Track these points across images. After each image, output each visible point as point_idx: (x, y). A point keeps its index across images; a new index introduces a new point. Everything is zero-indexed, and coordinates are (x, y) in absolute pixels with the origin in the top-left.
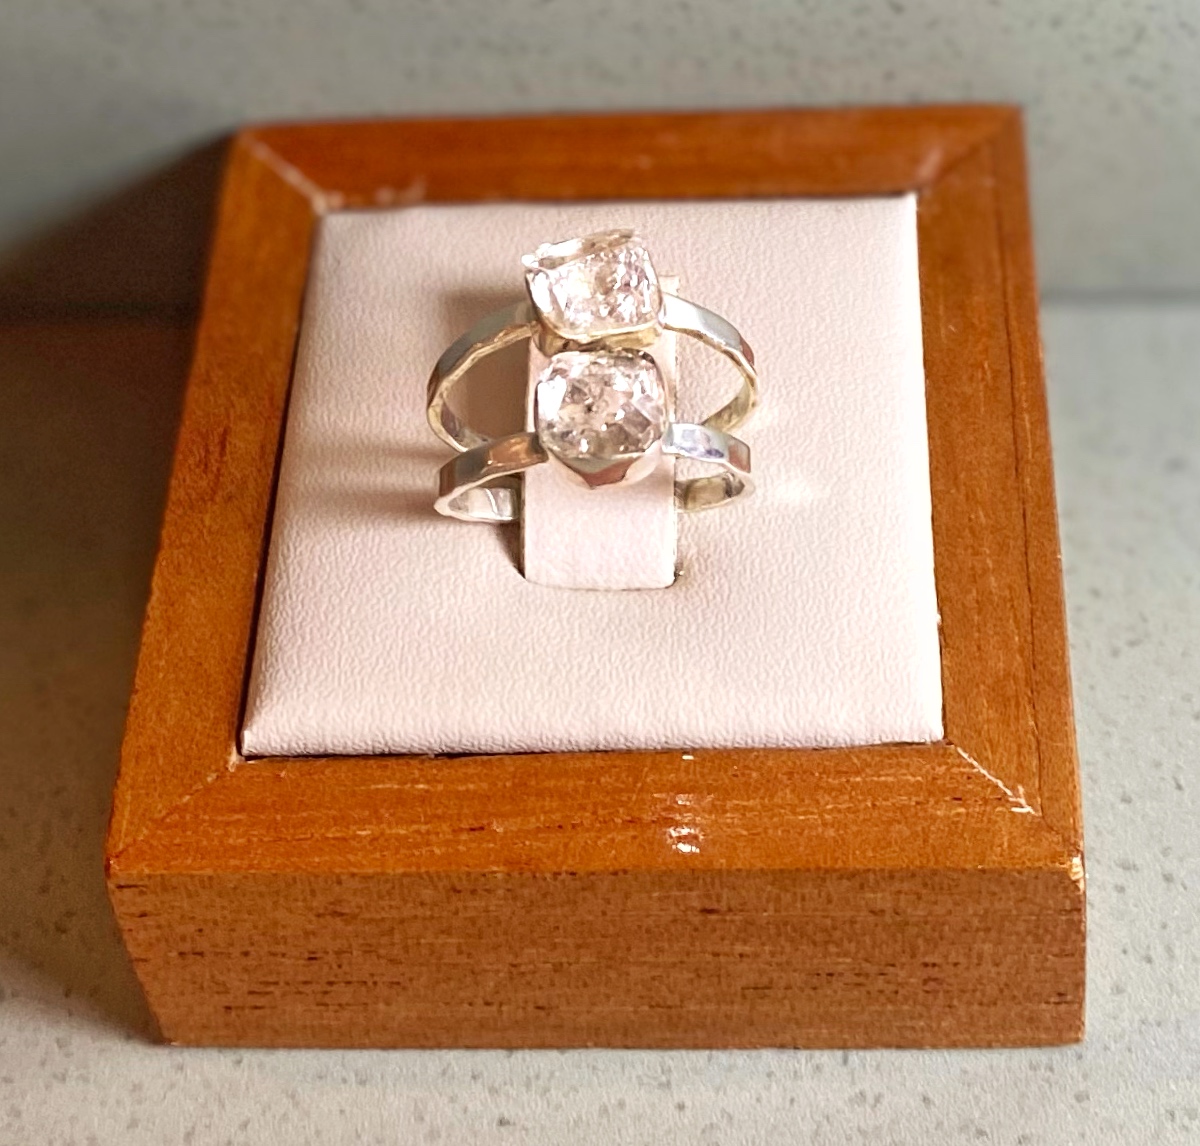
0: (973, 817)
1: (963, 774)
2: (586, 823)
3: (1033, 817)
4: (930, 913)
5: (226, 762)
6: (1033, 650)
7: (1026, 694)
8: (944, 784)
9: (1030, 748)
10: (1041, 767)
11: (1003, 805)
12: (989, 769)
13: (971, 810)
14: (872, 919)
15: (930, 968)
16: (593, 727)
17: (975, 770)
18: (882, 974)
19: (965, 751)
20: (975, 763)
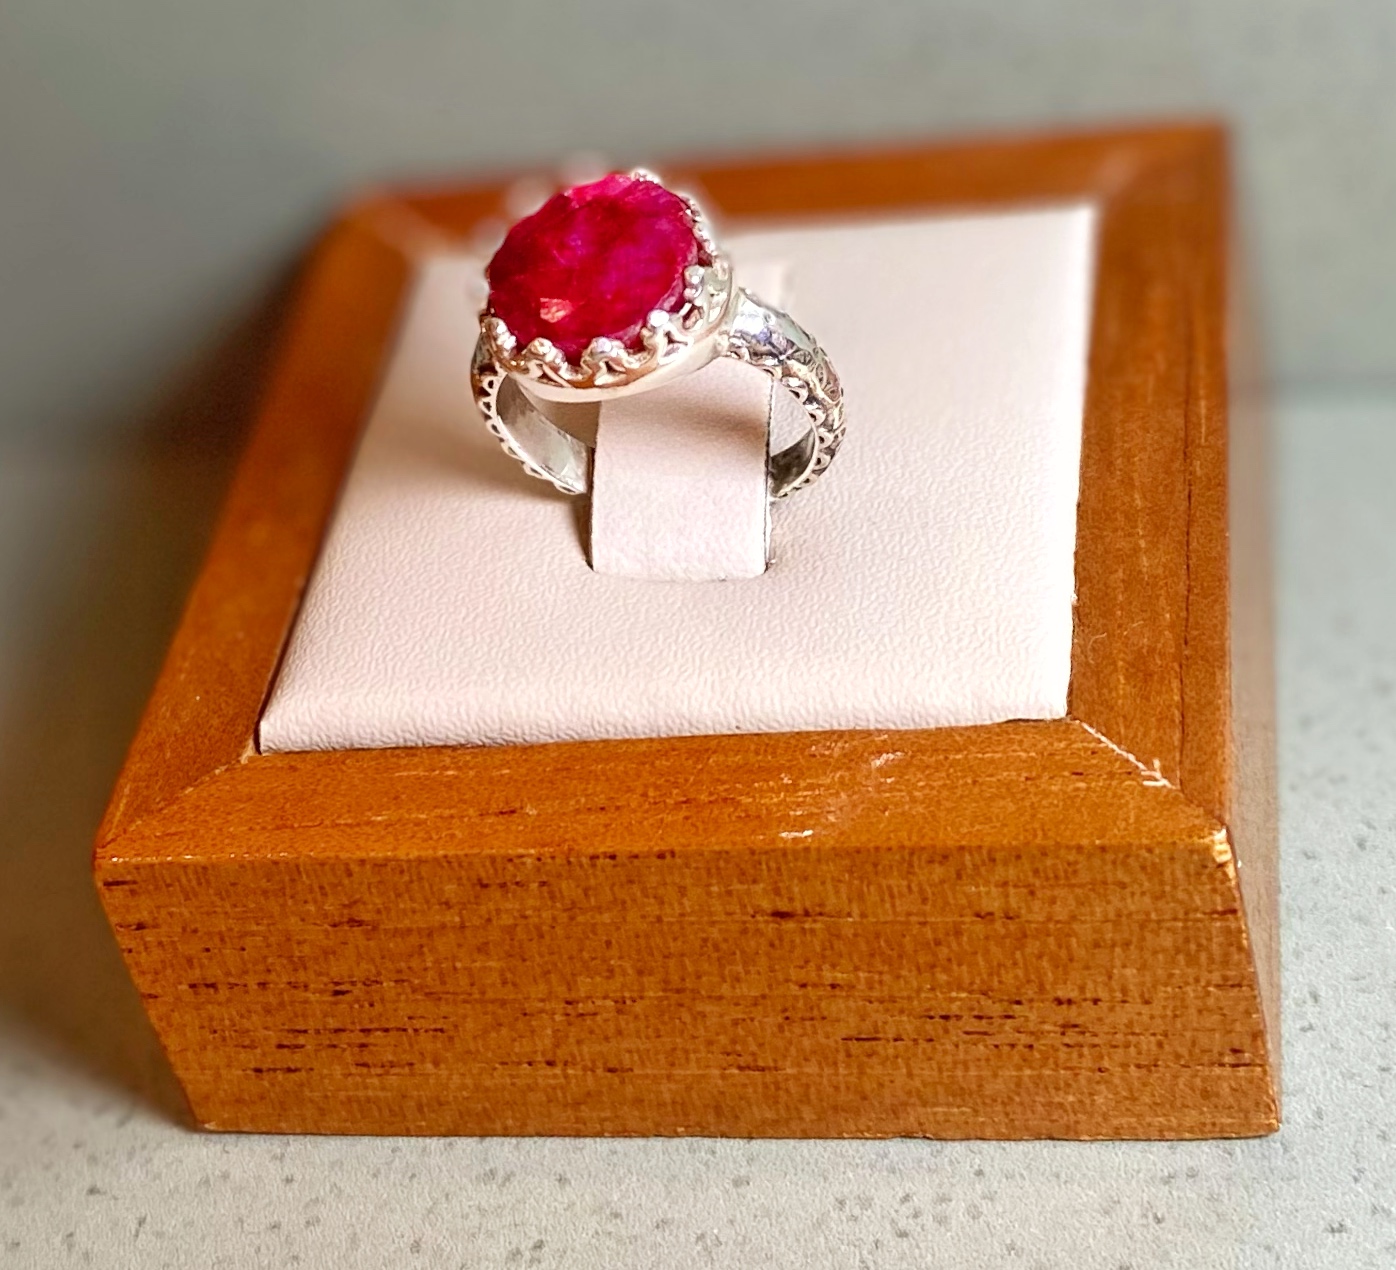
0: (1095, 791)
1: (1086, 749)
2: (633, 805)
3: (1170, 791)
4: (1049, 919)
5: (239, 755)
6: (1186, 626)
7: (1172, 668)
8: (1063, 760)
9: (1173, 721)
10: (1183, 741)
11: (1133, 780)
12: (1119, 744)
13: (1093, 785)
14: (979, 928)
15: (1064, 1006)
16: (652, 710)
17: (1102, 745)
18: (1009, 1017)
19: (1091, 726)
20: (1103, 739)
